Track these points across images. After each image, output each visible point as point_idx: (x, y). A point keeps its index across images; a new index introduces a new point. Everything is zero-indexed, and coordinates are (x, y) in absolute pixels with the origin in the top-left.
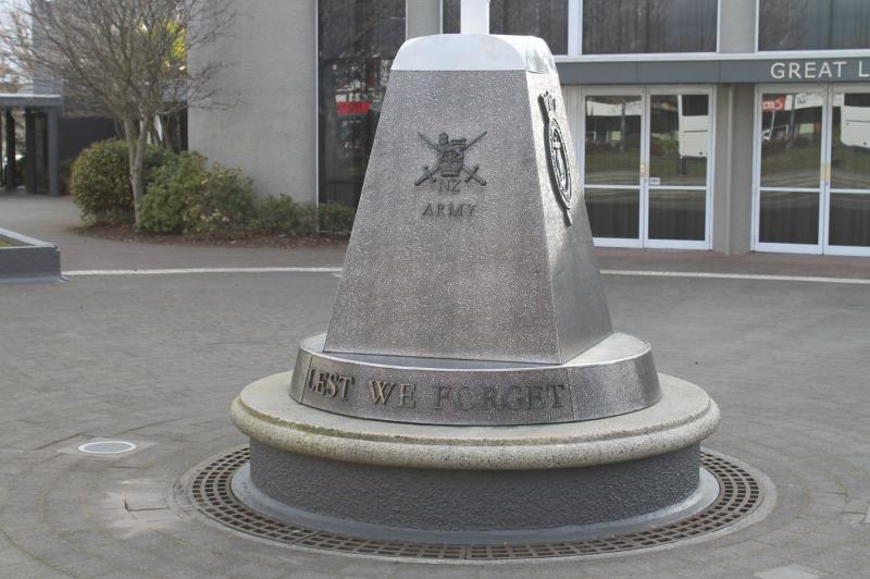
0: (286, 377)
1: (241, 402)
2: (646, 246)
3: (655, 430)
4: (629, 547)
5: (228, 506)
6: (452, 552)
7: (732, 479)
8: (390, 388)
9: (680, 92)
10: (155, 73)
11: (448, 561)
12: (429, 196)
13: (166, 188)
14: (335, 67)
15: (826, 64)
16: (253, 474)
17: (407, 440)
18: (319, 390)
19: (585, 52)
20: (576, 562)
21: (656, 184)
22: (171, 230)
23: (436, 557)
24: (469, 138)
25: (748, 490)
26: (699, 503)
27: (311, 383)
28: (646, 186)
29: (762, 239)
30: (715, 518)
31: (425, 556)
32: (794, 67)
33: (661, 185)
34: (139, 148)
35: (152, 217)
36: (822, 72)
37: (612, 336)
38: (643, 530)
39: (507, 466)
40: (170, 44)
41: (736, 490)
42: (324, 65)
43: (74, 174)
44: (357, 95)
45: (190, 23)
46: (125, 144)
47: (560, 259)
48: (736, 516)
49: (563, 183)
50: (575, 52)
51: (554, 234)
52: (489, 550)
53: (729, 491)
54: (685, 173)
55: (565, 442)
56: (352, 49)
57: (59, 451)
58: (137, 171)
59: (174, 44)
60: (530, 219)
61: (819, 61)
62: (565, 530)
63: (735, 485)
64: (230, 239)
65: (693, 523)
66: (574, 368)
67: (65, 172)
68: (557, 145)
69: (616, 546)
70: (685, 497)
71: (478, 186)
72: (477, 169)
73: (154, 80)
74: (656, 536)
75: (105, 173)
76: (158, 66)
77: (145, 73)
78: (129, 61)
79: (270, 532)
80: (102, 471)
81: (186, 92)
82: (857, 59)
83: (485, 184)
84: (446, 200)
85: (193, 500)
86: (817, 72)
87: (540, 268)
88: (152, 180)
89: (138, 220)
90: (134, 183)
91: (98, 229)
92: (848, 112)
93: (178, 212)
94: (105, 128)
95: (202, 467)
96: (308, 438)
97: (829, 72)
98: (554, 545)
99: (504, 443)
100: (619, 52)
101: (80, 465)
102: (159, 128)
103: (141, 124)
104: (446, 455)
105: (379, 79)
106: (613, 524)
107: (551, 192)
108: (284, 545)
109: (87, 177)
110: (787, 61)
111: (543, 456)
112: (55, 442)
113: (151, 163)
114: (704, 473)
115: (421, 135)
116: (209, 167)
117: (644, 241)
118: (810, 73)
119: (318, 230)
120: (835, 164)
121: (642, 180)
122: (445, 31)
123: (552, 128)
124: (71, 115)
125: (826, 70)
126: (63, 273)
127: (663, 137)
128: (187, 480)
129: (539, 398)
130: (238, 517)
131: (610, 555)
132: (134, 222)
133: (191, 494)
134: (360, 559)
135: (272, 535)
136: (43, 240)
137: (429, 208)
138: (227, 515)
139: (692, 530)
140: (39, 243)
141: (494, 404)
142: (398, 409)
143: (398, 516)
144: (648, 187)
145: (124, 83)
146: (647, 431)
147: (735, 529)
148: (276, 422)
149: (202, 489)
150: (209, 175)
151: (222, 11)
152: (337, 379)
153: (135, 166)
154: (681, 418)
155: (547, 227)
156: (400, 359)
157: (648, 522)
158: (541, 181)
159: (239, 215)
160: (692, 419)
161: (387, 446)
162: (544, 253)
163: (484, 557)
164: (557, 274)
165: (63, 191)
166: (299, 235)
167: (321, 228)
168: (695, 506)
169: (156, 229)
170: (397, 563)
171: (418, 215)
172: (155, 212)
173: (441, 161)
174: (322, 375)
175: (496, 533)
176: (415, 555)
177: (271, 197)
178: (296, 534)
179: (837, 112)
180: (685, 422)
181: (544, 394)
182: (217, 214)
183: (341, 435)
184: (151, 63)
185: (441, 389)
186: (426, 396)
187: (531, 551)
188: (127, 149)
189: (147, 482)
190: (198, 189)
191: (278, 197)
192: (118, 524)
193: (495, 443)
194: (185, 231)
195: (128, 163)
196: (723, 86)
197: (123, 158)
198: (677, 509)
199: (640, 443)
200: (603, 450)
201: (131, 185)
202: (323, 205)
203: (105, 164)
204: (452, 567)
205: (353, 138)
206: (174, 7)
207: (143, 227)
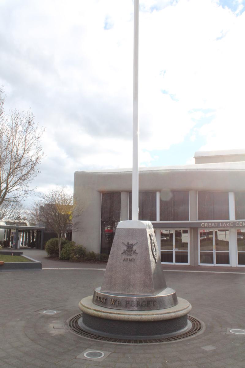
0: (91, 297)
1: (81, 303)
2: (175, 264)
3: (177, 311)
4: (171, 340)
5: (77, 328)
6: (129, 341)
7: (195, 323)
8: (115, 301)
9: (182, 230)
10: (65, 223)
11: (129, 344)
12: (125, 256)
13: (66, 249)
14: (105, 222)
15: (213, 223)
16: (83, 321)
17: (119, 314)
18: (99, 301)
19: (160, 220)
20: (158, 344)
21: (177, 250)
22: (67, 259)
23: (125, 343)
24: (134, 243)
25: (199, 325)
26: (188, 329)
27: (97, 299)
28: (175, 250)
29: (201, 263)
30: (191, 333)
31: (123, 342)
32: (206, 224)
33: (178, 250)
34: (61, 240)
35: (63, 256)
36: (212, 225)
37: (167, 289)
38: (174, 336)
39: (142, 321)
40: (69, 217)
41: (196, 325)
42: (102, 222)
43: (46, 245)
44: (110, 228)
45: (73, 213)
46: (58, 239)
47: (154, 271)
48: (196, 332)
49: (155, 253)
50: (158, 220)
51: (153, 265)
52: (138, 341)
53: (194, 326)
54: (183, 246)
55: (156, 315)
56: (109, 219)
57: (39, 313)
58: (60, 245)
59: (70, 217)
60: (148, 262)
61: (212, 223)
62: (156, 336)
63: (196, 324)
64: (80, 261)
65: (186, 334)
66: (158, 297)
67: (44, 244)
68: (154, 245)
69: (168, 340)
70: (184, 328)
71: (136, 254)
72: (135, 250)
73: (65, 225)
74: (178, 338)
75: (53, 245)
76: (66, 222)
77: (63, 223)
78: (60, 221)
79: (87, 335)
80: (48, 318)
81: (72, 228)
82: (220, 222)
83: (137, 254)
84: (129, 257)
85: (69, 327)
86: (211, 225)
87: (150, 273)
88: (63, 247)
89: (60, 256)
90: (59, 248)
91: (50, 258)
92: (219, 233)
93: (69, 255)
94: (54, 235)
95: (71, 318)
96: (96, 313)
97: (214, 225)
98: (153, 340)
99: (141, 315)
100: (168, 220)
101: (43, 317)
102: (65, 235)
103: (62, 234)
104: (128, 318)
105: (115, 225)
106: (168, 334)
107: (152, 256)
108: (90, 339)
109: (49, 246)
110: (205, 223)
111: (151, 318)
112: (38, 310)
113: (63, 243)
114: (189, 321)
115: (123, 243)
116: (76, 245)
117: (174, 263)
118: (210, 225)
119: (100, 260)
120: (216, 244)
121: (174, 249)
122: (129, 220)
123: (153, 241)
124: (46, 232)
125: (213, 225)
126: (42, 268)
127: (178, 238)
128: (68, 321)
129: (150, 304)
130: (79, 331)
131: (167, 342)
132: (59, 256)
133: (68, 325)
134: (107, 343)
135: (87, 336)
136: (38, 260)
137: (125, 259)
138: (76, 331)
139: (186, 336)
140: (37, 262)
141: (139, 305)
142: (117, 306)
143: (117, 332)
144: (175, 251)
145: (58, 225)
146: (175, 312)
147: (196, 336)
148: (89, 308)
149: (71, 324)
150: (76, 247)
151: (81, 210)
152: (103, 299)
153: (60, 244)
154: (183, 308)
155: (151, 264)
156: (117, 294)
157: (176, 334)
158: (150, 253)
159: (82, 256)
160: (185, 309)
161: (114, 315)
162: (151, 270)
163: (137, 343)
164: (154, 275)
165: (43, 249)
166: (96, 261)
167: (101, 259)
168: (186, 330)
169: (64, 258)
170: (116, 344)
171: (122, 261)
172: (63, 255)
173: (128, 248)
174: (100, 298)
175: (139, 336)
176: (120, 342)
177: (90, 252)
178: (93, 336)
179: (216, 232)
180: (184, 309)
181: (151, 303)
182: (77, 256)
183: (103, 312)
184: (64, 221)
185: (127, 301)
186: (124, 303)
187: (148, 342)
188: (58, 240)
189: (58, 321)
190: (74, 250)
191: (91, 252)
192: (51, 332)
193: (140, 315)
194: (70, 259)
195: (58, 243)
196: (191, 228)
197: (57, 242)
198: (182, 331)
199: (173, 315)
200: (165, 317)
201: (58, 248)
202: (101, 254)
203: (53, 244)
204: (129, 345)
205: (109, 238)
206: (70, 209)
207: (61, 258)
